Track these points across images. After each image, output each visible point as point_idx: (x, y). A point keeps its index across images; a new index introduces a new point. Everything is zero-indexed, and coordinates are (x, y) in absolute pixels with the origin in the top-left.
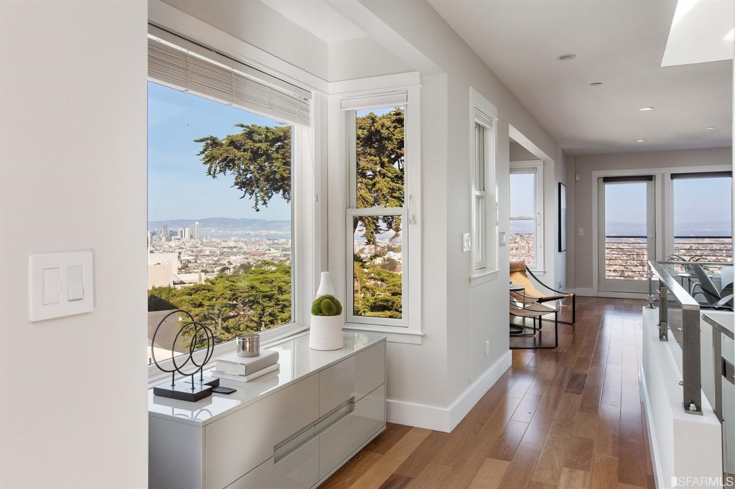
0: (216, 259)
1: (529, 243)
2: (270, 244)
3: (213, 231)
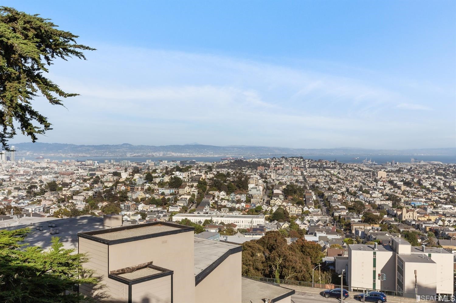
0: (29, 178)
1: (292, 165)
2: (78, 165)
3: (28, 153)
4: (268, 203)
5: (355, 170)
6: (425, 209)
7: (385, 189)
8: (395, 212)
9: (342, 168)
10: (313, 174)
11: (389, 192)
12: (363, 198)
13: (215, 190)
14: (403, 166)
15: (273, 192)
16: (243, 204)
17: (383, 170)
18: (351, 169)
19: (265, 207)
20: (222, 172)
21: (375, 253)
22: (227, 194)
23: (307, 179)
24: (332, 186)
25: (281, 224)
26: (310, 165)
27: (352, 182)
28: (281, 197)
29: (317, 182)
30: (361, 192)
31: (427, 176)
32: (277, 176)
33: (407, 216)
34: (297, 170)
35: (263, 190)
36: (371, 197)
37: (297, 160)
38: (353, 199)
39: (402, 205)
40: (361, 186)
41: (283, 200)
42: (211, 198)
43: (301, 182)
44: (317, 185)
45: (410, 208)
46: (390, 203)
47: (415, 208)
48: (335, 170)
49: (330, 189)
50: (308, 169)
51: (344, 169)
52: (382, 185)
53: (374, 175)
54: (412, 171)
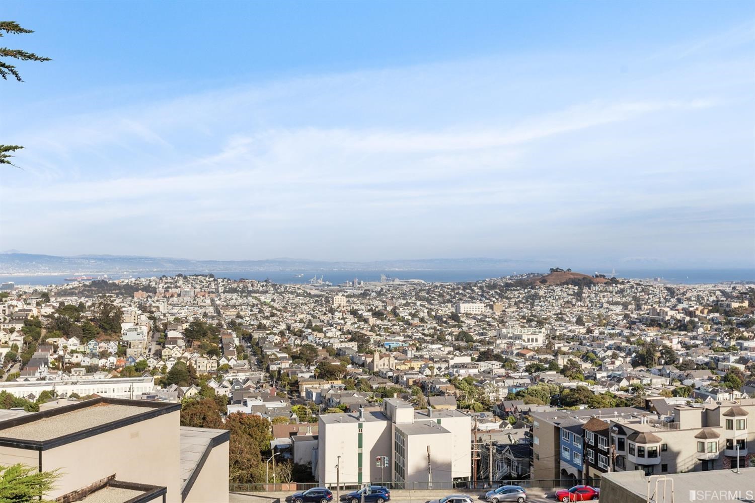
4: (158, 355)
5: (298, 295)
6: (405, 352)
7: (345, 323)
8: (363, 358)
9: (278, 293)
10: (232, 303)
11: (351, 328)
12: (313, 338)
13: (59, 336)
14: (371, 287)
15: (166, 336)
16: (113, 359)
17: (340, 294)
18: (292, 293)
19: (152, 363)
20: (70, 303)
21: (360, 426)
22: (82, 343)
23: (222, 311)
24: (264, 322)
25: (184, 389)
26: (225, 288)
27: (295, 313)
28: (181, 343)
29: (239, 316)
30: (310, 331)
31: (404, 302)
32: (170, 307)
33: (380, 364)
34: (203, 296)
35: (148, 333)
36: (325, 337)
37: (205, 279)
38: (298, 342)
39: (372, 347)
40: (310, 320)
41: (184, 347)
42: (51, 351)
43: (213, 317)
44: (240, 320)
45: (384, 351)
46: (354, 346)
47: (391, 351)
48: (268, 295)
49: (261, 327)
50: (222, 294)
51: (281, 294)
52: (341, 317)
53: (327, 301)
54: (383, 295)
